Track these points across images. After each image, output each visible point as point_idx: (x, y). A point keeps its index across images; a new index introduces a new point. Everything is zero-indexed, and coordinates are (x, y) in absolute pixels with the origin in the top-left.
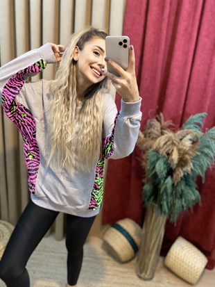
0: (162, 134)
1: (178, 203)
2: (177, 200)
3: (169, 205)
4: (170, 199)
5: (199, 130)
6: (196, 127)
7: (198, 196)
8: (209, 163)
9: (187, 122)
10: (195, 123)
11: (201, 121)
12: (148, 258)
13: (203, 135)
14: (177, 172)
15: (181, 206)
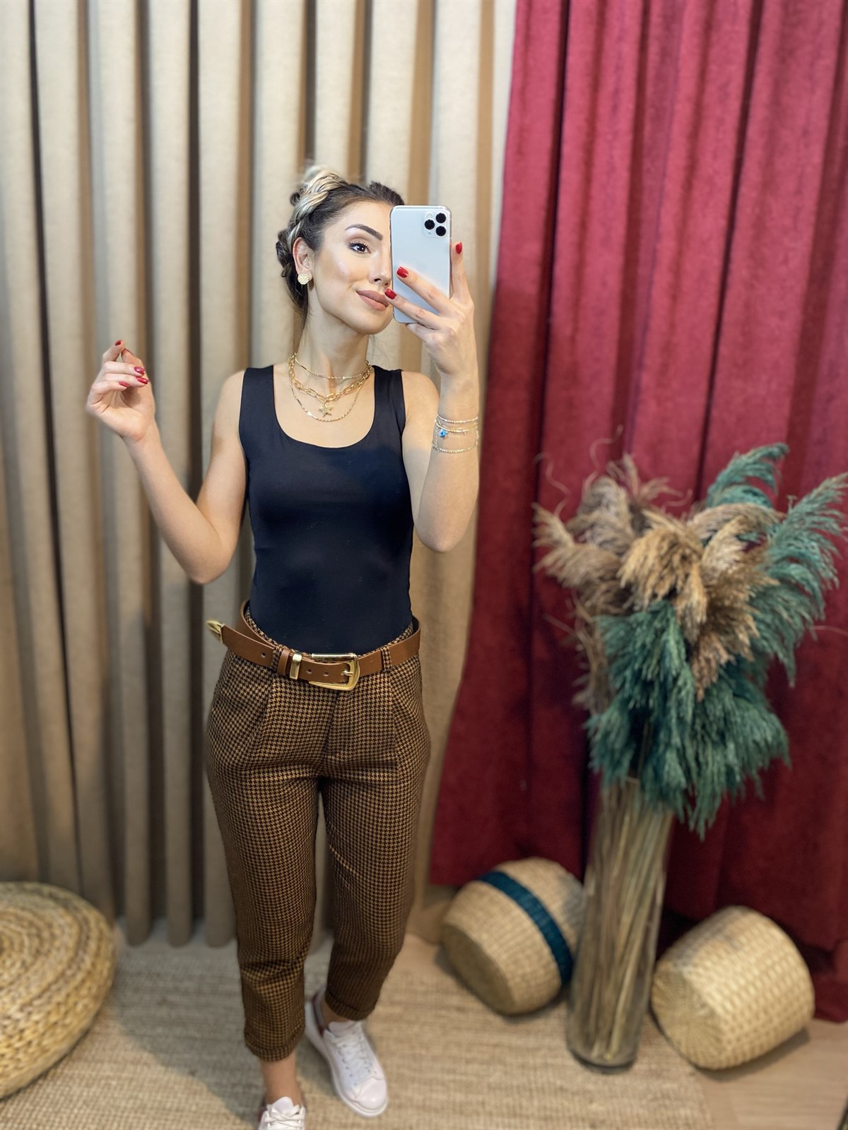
0: (642, 525)
1: (714, 761)
2: (709, 751)
5: (765, 503)
6: (755, 494)
7: (778, 732)
8: (807, 616)
9: (722, 477)
10: (750, 481)
11: (769, 471)
12: (611, 985)
13: (781, 520)
14: (706, 653)
15: (723, 769)
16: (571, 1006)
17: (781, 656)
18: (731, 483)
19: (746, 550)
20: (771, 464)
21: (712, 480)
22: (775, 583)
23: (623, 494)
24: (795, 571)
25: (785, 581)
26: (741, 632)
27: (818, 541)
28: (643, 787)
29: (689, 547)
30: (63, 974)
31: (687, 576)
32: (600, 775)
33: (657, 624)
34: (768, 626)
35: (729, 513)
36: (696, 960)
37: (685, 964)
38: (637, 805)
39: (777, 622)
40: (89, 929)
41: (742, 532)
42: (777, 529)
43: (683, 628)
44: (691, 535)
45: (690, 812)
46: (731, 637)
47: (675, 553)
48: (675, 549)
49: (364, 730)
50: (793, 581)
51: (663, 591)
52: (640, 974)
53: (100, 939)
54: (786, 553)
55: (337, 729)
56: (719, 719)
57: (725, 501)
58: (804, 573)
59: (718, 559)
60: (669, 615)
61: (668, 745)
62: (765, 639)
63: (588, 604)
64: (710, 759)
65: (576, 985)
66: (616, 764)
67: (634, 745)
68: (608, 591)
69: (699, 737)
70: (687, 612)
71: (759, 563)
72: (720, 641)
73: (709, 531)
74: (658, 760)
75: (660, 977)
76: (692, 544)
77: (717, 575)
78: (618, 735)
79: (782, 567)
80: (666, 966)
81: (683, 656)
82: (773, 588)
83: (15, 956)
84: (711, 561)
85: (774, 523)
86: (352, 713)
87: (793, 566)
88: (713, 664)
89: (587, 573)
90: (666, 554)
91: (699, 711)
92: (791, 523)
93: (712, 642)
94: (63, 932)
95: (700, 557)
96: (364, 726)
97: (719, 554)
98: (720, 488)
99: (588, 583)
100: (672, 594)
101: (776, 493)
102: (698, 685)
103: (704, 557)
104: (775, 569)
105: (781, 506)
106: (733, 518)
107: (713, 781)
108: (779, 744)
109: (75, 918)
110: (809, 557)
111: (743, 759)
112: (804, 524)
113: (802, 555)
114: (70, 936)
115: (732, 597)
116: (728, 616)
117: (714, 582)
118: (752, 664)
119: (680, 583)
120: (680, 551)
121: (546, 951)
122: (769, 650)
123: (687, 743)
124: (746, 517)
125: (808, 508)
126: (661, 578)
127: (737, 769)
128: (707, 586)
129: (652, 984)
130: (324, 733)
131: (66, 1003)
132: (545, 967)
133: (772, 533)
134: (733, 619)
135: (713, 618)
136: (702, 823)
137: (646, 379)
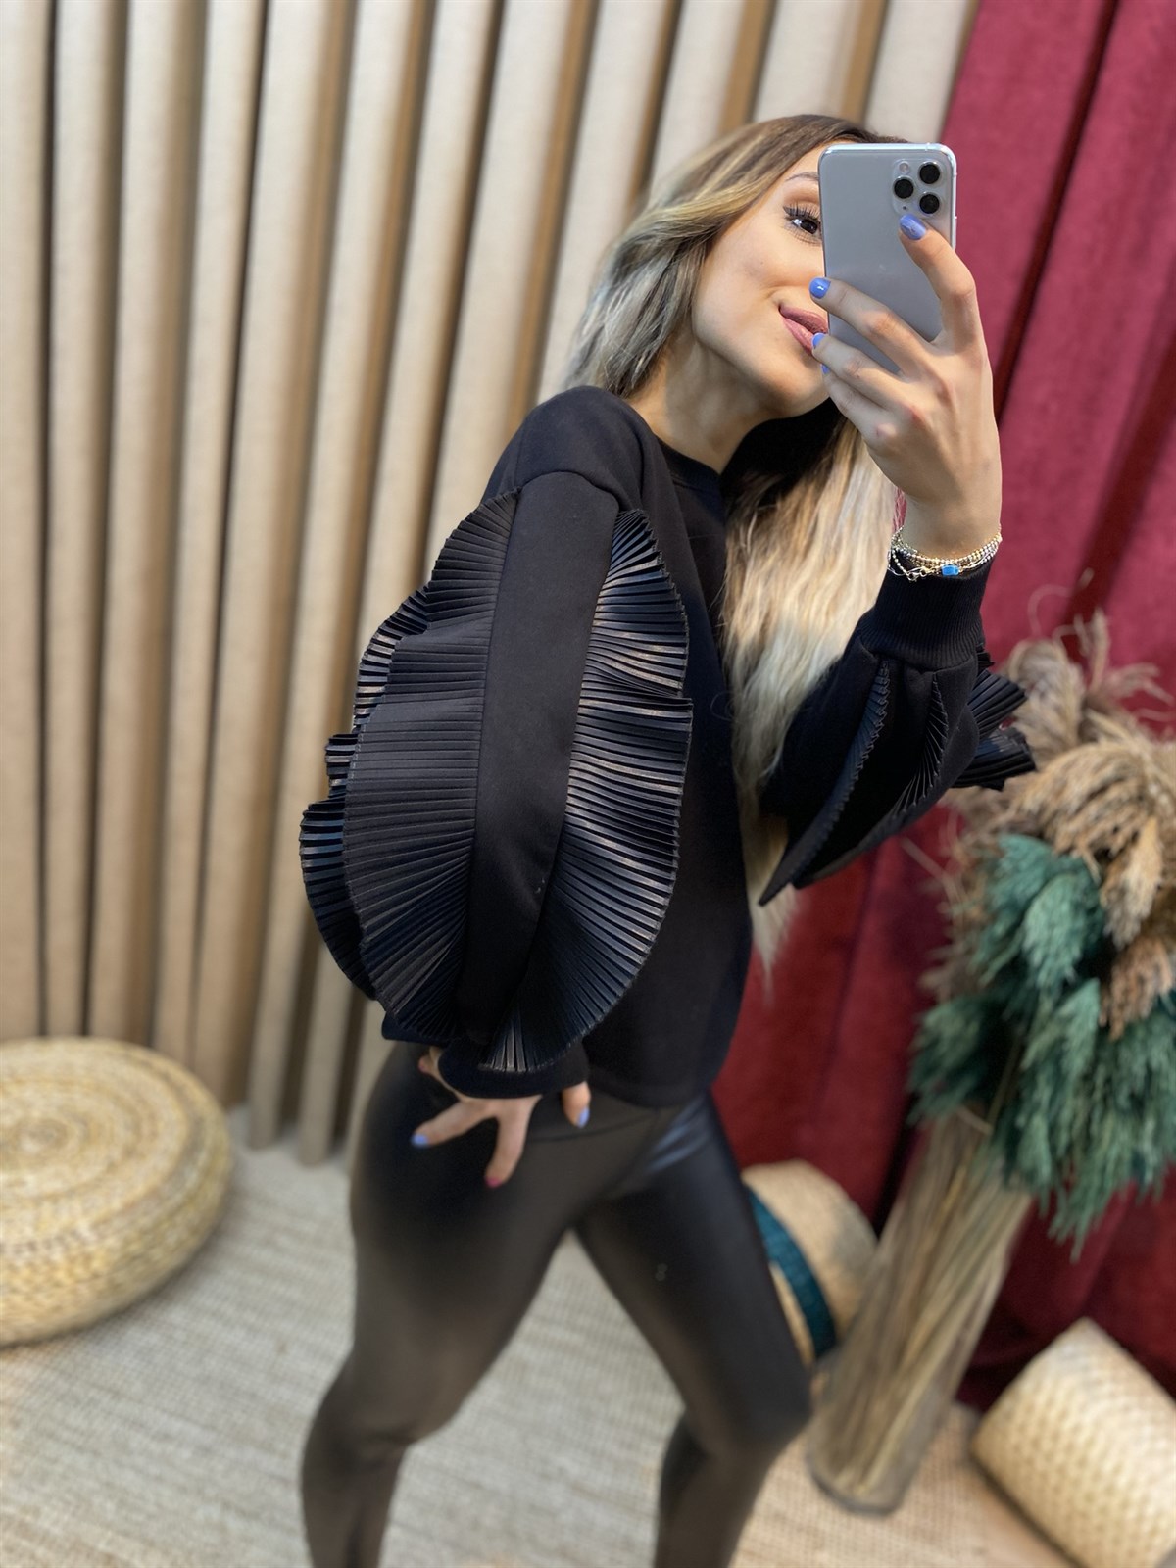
0: (1085, 734)
1: (1115, 1140)
2: (1111, 1122)
3: (1063, 1139)
4: (1072, 1106)
14: (1140, 969)
15: (1127, 1156)
45: (1062, 1199)
56: (1137, 1077)
63: (971, 839)
64: (1107, 1135)
91: (1101, 1060)
93: (1155, 953)
111: (1165, 1150)
121: (798, 1320)
127: (1151, 1163)
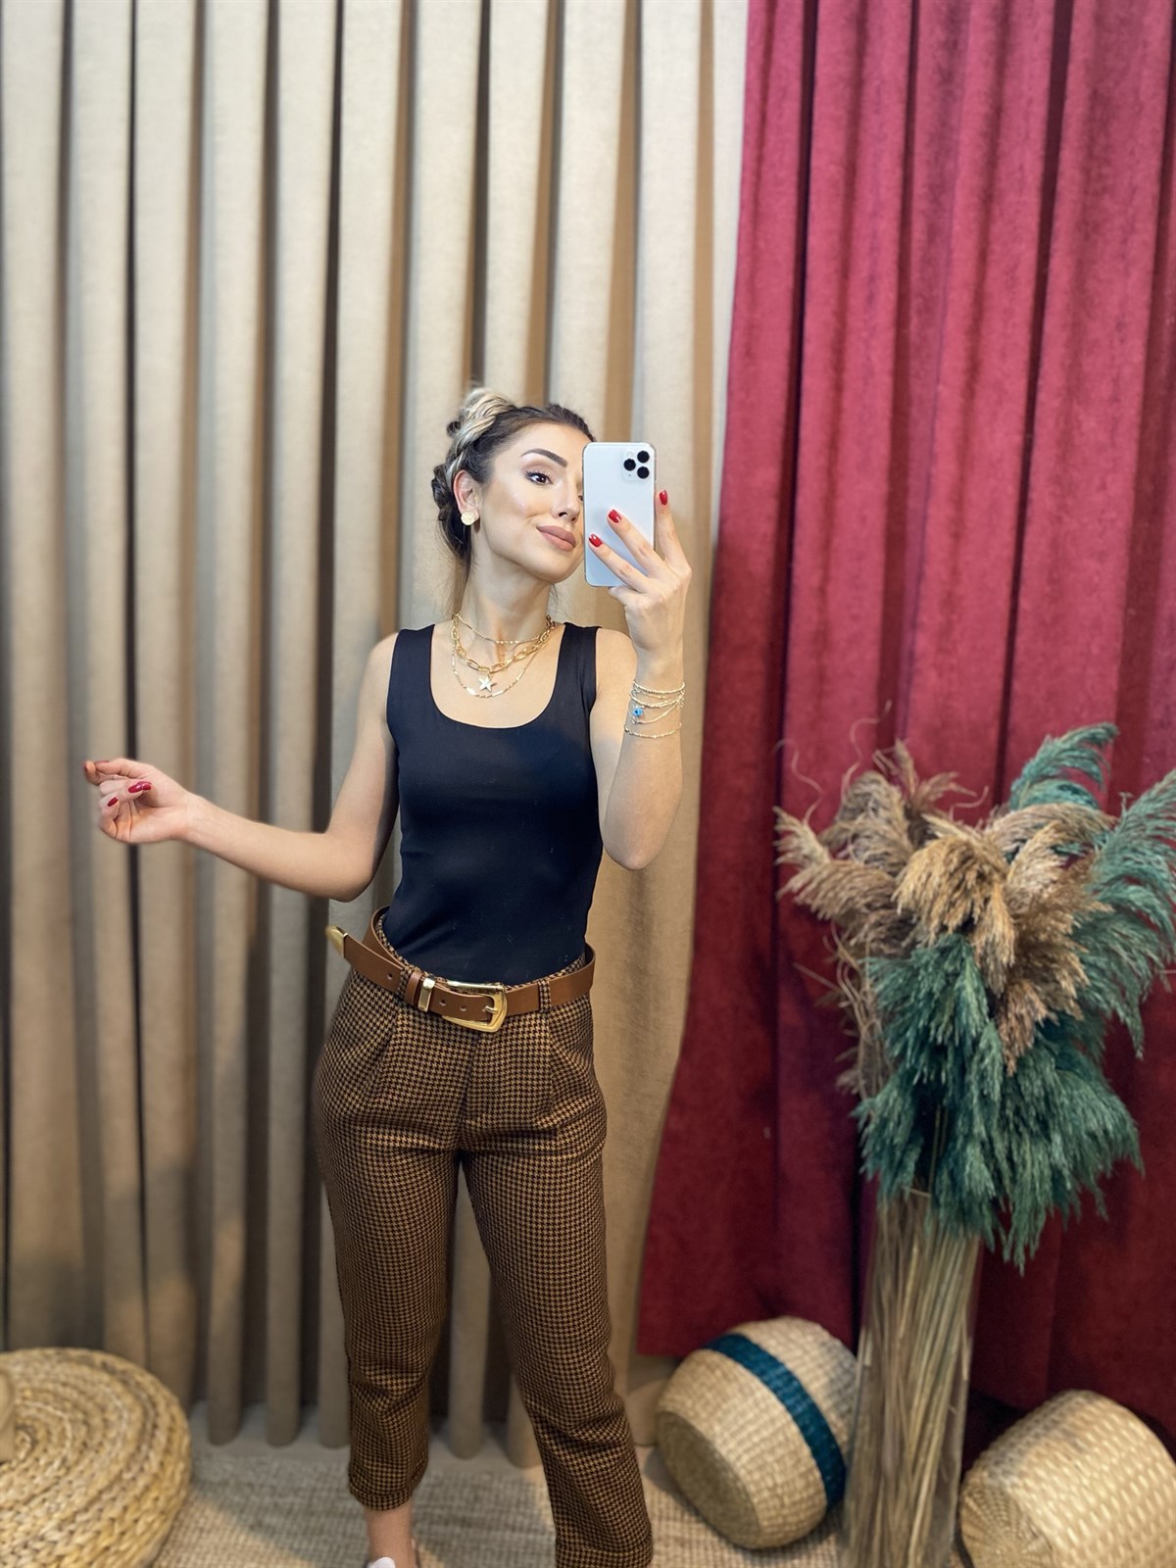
1: (1034, 1161)
2: (1027, 1147)
5: (1089, 802)
6: (1076, 792)
7: (1123, 1120)
8: (1155, 958)
9: (1030, 768)
10: (1066, 774)
11: (1094, 760)
12: (901, 1504)
13: (1112, 827)
14: (1016, 1009)
15: (1047, 1172)
16: (843, 1539)
17: (1121, 1014)
18: (1042, 777)
19: (1065, 867)
20: (1095, 750)
21: (1017, 774)
22: (1107, 909)
23: (896, 794)
24: (1136, 895)
25: (1122, 909)
26: (1064, 977)
27: (1165, 854)
28: (936, 1203)
29: (988, 863)
30: (119, 1478)
31: (987, 900)
32: (875, 1181)
33: (948, 967)
34: (1102, 972)
35: (1041, 817)
36: (1024, 1468)
37: (1006, 1473)
38: (929, 1229)
39: (1114, 967)
40: (157, 1415)
41: (1060, 842)
42: (1107, 838)
43: (983, 974)
44: (991, 846)
45: (1003, 1238)
46: (1052, 986)
47: (968, 869)
48: (969, 863)
49: (513, 1088)
50: (1133, 909)
51: (954, 922)
52: (940, 1490)
53: (171, 1430)
54: (1121, 870)
55: (477, 1083)
56: (1038, 1099)
57: (1034, 800)
58: (1148, 896)
59: (1029, 879)
60: (964, 954)
61: (969, 1137)
62: (1100, 991)
63: (853, 942)
64: (1028, 1157)
65: (850, 1504)
66: (899, 1167)
67: (921, 1141)
68: (879, 924)
69: (1012, 1126)
70: (989, 951)
71: (1082, 882)
72: (1036, 990)
73: (1016, 841)
74: (956, 1162)
75: (970, 1495)
76: (992, 859)
77: (1027, 901)
78: (899, 1124)
79: (1117, 890)
80: (979, 1476)
81: (985, 1010)
82: (1107, 918)
83: (52, 1451)
84: (1019, 882)
85: (1102, 829)
86: (497, 1063)
87: (1132, 888)
88: (1028, 1023)
89: (851, 899)
90: (956, 870)
91: (1010, 1090)
92: (1126, 829)
93: (1025, 993)
94: (120, 1417)
95: (1004, 877)
96: (513, 1082)
97: (1030, 872)
98: (1028, 783)
99: (851, 914)
100: (968, 926)
101: (1104, 789)
102: (1007, 1052)
103: (1010, 876)
104: (1106, 893)
105: (1112, 807)
106: (1047, 824)
107: (1033, 1189)
108: (1126, 1139)
109: (137, 1398)
110: (1154, 875)
111: (1075, 1157)
112: (1144, 830)
113: (1145, 873)
114: (129, 1423)
115: (1049, 929)
116: (1045, 956)
117: (1024, 910)
118: (1081, 1024)
119: (977, 910)
120: (976, 867)
121: (806, 1451)
122: (1105, 1006)
123: (995, 1134)
124: (1064, 822)
125: (1149, 808)
126: (952, 904)
127: (1066, 1172)
128: (1016, 917)
129: (960, 1505)
130: (461, 1088)
131: (121, 1518)
132: (803, 1475)
133: (1101, 843)
134: (1053, 961)
135: (1024, 960)
136: (1020, 1250)
137: (923, 643)
